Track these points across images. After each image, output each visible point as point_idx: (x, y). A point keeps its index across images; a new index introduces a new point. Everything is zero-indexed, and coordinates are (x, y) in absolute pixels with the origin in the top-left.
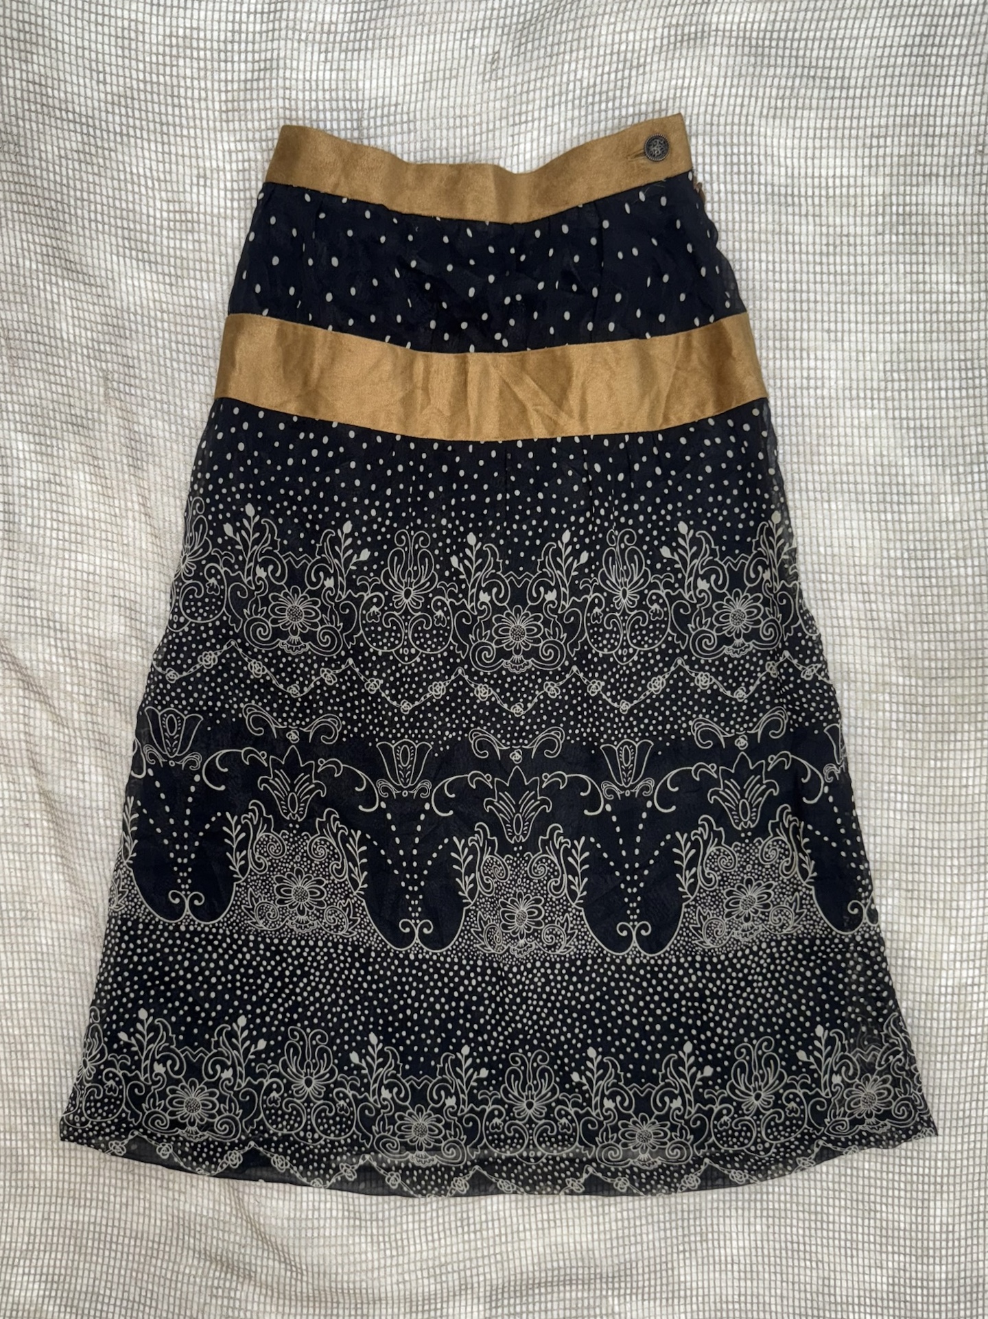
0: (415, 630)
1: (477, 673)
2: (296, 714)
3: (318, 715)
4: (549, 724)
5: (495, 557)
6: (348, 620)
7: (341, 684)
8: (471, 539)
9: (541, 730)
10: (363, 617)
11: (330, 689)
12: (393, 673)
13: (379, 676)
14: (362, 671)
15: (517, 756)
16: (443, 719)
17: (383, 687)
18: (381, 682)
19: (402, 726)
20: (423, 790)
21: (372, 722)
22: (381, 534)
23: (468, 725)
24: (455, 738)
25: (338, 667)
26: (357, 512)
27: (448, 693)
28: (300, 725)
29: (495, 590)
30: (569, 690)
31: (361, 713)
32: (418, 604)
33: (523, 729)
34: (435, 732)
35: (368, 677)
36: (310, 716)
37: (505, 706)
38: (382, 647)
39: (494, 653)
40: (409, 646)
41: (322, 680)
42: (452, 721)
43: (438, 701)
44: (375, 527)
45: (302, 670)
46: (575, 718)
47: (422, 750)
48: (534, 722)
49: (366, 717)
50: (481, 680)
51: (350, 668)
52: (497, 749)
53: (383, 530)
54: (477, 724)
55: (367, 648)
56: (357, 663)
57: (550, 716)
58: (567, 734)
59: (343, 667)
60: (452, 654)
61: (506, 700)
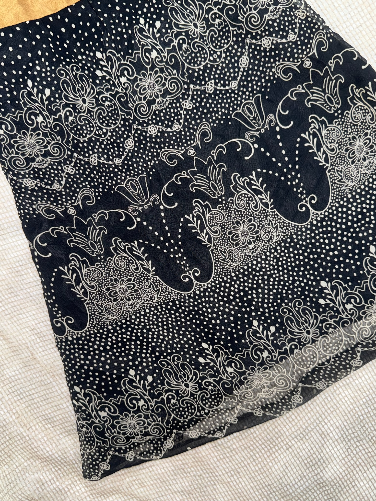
0: (99, 119)
1: (144, 122)
2: (66, 198)
3: (78, 193)
4: (197, 124)
5: (115, 55)
6: (61, 133)
7: (78, 170)
8: (99, 55)
9: (195, 130)
10: (67, 125)
11: (74, 175)
12: (100, 147)
13: (94, 153)
14: (84, 156)
15: (191, 152)
16: (142, 157)
17: (99, 157)
18: (96, 155)
19: (122, 172)
20: (155, 200)
21: (105, 180)
22: (49, 76)
23: (157, 152)
24: (155, 163)
25: (71, 162)
26: (29, 73)
27: (136, 142)
28: (72, 203)
29: (126, 72)
30: (196, 100)
31: (97, 179)
32: (93, 104)
33: (185, 136)
34: (142, 166)
35: (88, 157)
36: (74, 195)
37: (169, 129)
38: (86, 136)
39: (146, 106)
40: (101, 129)
41: (67, 173)
42: (147, 156)
43: (134, 149)
44: (43, 75)
45: (54, 173)
46: (209, 112)
47: (142, 180)
48: (189, 129)
49: (101, 180)
50: (148, 124)
51: (78, 159)
52: (179, 155)
53: (48, 74)
54: (161, 148)
55: (79, 141)
56: (79, 154)
57: (196, 120)
58: (210, 123)
59: (74, 160)
60: (125, 120)
61: (167, 126)
